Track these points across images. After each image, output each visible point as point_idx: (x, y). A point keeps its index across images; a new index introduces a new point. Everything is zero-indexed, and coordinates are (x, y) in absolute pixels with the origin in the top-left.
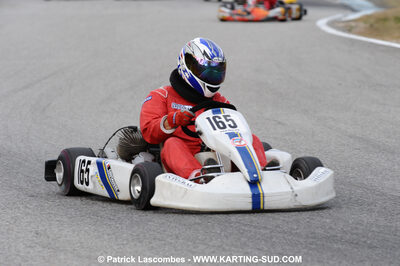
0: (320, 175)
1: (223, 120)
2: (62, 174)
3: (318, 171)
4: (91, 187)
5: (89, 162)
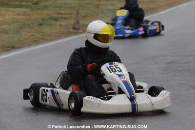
0: (164, 94)
1: (115, 68)
2: (32, 97)
3: (163, 92)
4: (48, 103)
5: (47, 91)
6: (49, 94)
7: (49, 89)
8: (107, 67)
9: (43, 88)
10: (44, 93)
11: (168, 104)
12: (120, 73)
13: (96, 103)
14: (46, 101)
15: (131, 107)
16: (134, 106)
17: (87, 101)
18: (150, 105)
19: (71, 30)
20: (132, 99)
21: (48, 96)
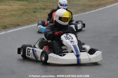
1: (69, 37)
2: (22, 53)
4: (30, 56)
6: (31, 51)
7: (31, 48)
9: (28, 48)
10: (29, 51)
12: (72, 40)
13: (56, 57)
15: (77, 61)
16: (78, 60)
17: (50, 56)
18: (88, 60)
20: (78, 56)
21: (31, 52)
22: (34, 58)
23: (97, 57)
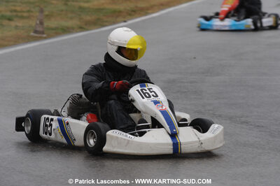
0: (216, 129)
4: (53, 136)
5: (52, 120)
6: (55, 125)
7: (55, 118)
8: (138, 90)
9: (46, 116)
10: (48, 124)
11: (221, 142)
12: (156, 99)
13: (125, 139)
14: (50, 134)
15: (172, 147)
16: (176, 145)
17: (112, 137)
18: (198, 144)
19: (32, 34)
20: (173, 135)
21: (54, 127)
22: (64, 141)
23: (216, 137)
